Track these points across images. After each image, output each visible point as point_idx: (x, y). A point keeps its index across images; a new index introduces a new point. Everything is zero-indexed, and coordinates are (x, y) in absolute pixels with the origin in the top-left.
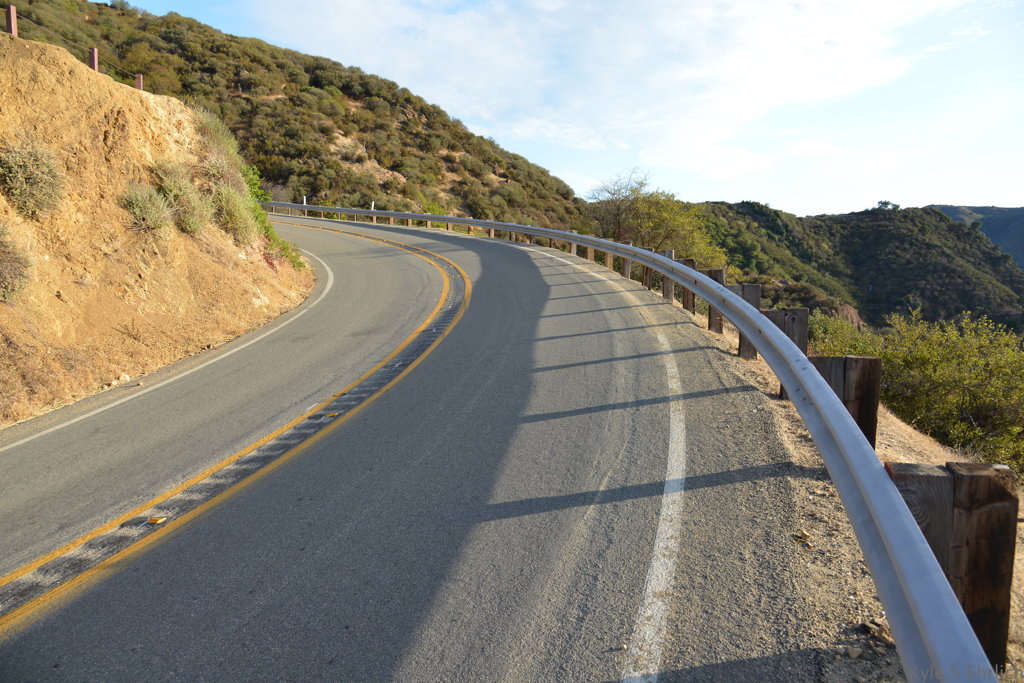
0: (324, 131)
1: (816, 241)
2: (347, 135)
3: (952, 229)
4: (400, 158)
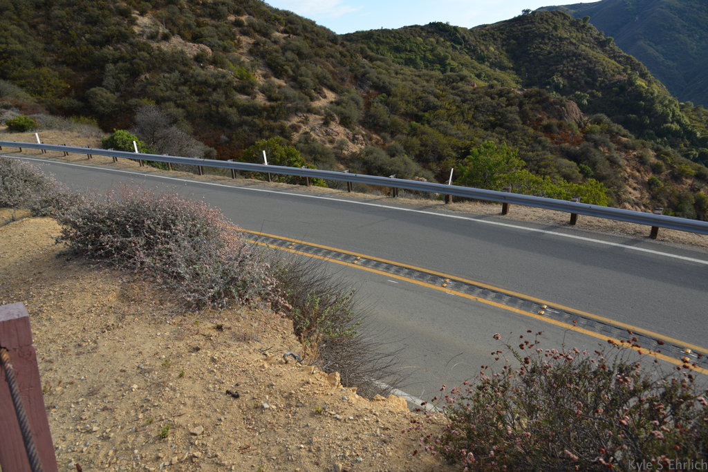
0: (123, 13)
1: (486, 45)
2: (142, 14)
3: (572, 24)
4: (198, 29)
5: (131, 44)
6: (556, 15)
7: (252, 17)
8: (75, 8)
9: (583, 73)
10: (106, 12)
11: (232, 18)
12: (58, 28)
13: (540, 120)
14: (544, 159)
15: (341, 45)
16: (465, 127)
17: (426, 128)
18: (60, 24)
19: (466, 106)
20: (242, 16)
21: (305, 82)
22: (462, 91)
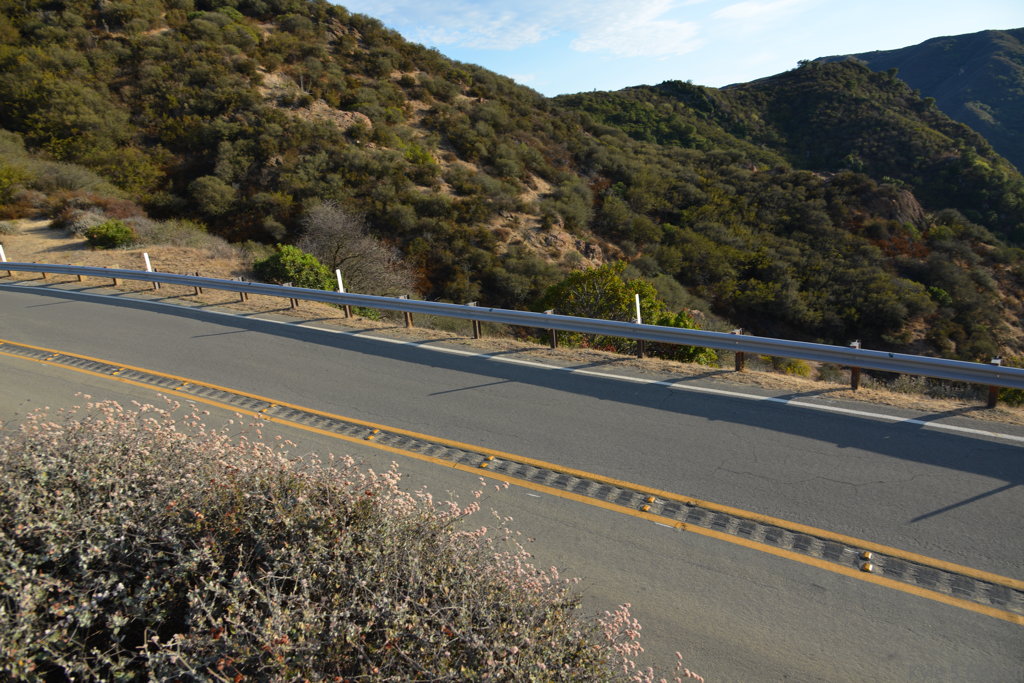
0: (242, 69)
1: (746, 112)
2: (270, 69)
3: (872, 79)
4: (349, 91)
5: (255, 112)
6: (848, 67)
7: (424, 74)
8: (176, 61)
9: (892, 150)
10: (220, 68)
11: (397, 75)
12: (151, 91)
13: (860, 219)
14: (874, 279)
15: (551, 113)
16: (746, 231)
17: (688, 233)
18: (154, 85)
19: (745, 200)
20: (411, 72)
21: (506, 165)
22: (737, 177)
